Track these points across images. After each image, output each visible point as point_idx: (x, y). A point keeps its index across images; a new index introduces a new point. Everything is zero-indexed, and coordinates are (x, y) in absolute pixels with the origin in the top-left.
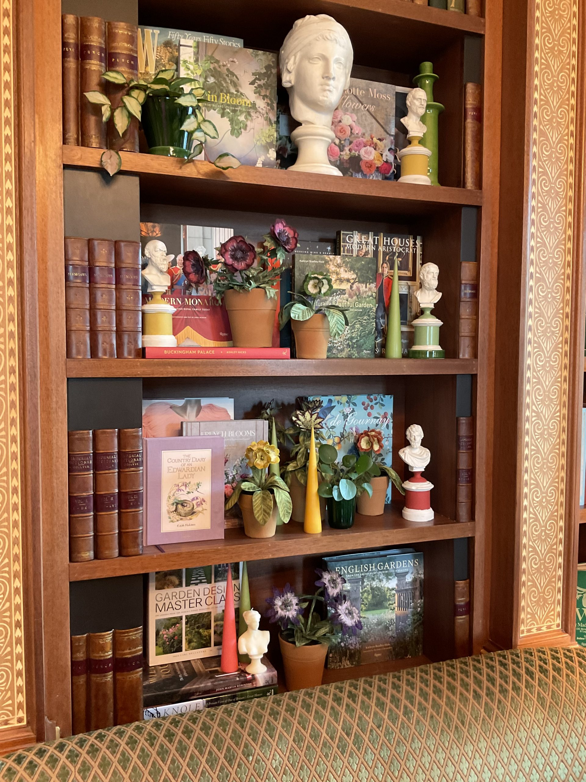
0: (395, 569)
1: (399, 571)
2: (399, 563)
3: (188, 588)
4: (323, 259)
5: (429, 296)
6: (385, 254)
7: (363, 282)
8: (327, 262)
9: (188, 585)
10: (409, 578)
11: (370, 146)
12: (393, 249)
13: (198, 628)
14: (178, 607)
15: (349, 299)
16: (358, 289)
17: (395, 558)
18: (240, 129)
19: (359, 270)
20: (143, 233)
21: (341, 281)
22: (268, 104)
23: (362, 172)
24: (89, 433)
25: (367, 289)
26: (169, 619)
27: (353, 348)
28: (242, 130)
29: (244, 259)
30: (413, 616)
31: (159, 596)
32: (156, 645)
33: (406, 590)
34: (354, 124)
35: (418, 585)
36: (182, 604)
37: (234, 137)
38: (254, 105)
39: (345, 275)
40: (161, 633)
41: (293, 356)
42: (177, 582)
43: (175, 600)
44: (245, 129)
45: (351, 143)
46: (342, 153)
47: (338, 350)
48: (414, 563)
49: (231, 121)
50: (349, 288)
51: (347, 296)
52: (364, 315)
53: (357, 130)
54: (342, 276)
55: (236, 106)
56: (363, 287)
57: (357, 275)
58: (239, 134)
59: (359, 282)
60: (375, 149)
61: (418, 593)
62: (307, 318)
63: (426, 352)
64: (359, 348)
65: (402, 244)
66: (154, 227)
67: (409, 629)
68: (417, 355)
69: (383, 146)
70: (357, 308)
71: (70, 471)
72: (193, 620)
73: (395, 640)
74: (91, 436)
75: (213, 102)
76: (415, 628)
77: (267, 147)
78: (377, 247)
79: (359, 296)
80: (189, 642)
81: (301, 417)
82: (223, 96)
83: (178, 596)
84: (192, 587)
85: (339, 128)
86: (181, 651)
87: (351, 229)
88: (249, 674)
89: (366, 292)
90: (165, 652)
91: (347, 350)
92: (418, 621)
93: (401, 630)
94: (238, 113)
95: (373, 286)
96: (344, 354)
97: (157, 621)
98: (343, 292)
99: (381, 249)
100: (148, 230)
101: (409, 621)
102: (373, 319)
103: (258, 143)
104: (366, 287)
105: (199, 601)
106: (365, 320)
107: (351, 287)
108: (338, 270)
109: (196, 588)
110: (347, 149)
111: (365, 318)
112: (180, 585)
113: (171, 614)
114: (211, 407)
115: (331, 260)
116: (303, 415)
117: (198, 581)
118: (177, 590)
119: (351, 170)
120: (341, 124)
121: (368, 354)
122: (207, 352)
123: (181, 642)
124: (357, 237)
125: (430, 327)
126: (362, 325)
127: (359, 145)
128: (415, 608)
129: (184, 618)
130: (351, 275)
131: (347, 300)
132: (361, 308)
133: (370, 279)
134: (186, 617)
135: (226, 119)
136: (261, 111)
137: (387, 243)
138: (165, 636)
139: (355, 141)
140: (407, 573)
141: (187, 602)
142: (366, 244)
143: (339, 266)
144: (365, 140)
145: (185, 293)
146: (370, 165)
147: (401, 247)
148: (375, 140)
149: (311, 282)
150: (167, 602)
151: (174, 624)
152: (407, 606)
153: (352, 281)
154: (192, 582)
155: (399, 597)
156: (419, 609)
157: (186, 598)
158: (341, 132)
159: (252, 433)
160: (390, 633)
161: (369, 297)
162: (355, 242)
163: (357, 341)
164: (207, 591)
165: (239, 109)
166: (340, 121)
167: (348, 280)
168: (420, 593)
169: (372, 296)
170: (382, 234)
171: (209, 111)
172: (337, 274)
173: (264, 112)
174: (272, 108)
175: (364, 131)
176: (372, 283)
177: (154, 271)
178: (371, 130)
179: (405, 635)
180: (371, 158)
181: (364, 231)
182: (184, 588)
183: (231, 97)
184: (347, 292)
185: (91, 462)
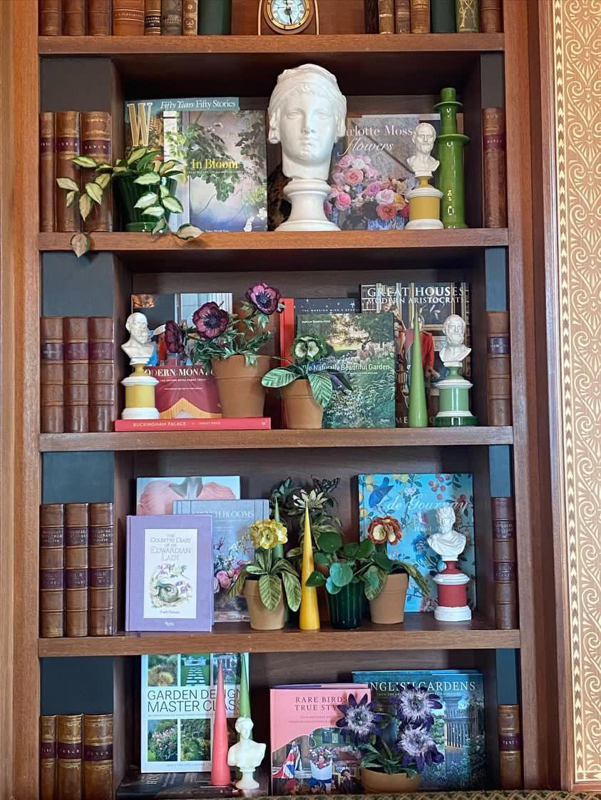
0: (443, 692)
1: (448, 695)
2: (448, 685)
3: (184, 688)
4: (329, 318)
5: (454, 353)
6: (418, 306)
7: (377, 342)
8: (333, 321)
9: (183, 684)
10: (463, 705)
11: (388, 188)
12: (427, 300)
13: (195, 735)
14: (173, 709)
15: (361, 361)
16: (372, 349)
17: (443, 677)
18: (227, 192)
19: (372, 327)
20: (136, 306)
21: (351, 341)
22: (257, 164)
23: (379, 217)
24: (60, 508)
25: (383, 349)
26: (163, 721)
27: (368, 416)
28: (229, 193)
29: (218, 325)
30: (469, 755)
31: (152, 694)
32: (149, 749)
33: (459, 720)
34: (367, 167)
35: (476, 715)
36: (177, 705)
37: (221, 201)
38: (241, 166)
39: (354, 334)
40: (153, 736)
41: (274, 426)
42: (171, 680)
43: (168, 700)
44: (233, 192)
45: (364, 188)
46: (353, 201)
47: (349, 419)
48: (469, 687)
49: (217, 185)
50: (361, 348)
51: (358, 357)
52: (380, 379)
53: (372, 173)
54: (352, 336)
55: (221, 170)
56: (377, 347)
57: (370, 333)
58: (226, 197)
59: (373, 341)
60: (395, 191)
61: (476, 726)
62: (284, 385)
63: (450, 418)
64: (375, 416)
65: (440, 293)
66: (147, 298)
67: (465, 772)
68: (441, 423)
69: (406, 186)
70: (373, 371)
71: (41, 544)
72: (189, 725)
73: (444, 783)
74: (62, 510)
75: (197, 170)
76: (473, 772)
77: (256, 208)
78: (407, 299)
79: (372, 356)
80: (186, 751)
81: (304, 496)
82: (209, 161)
83: (172, 696)
84: (188, 687)
85: (349, 174)
86: (176, 760)
87: (374, 282)
88: (236, 789)
89: (381, 352)
90: (158, 759)
91: (360, 419)
92: (477, 763)
93: (454, 771)
94: (225, 177)
95: (390, 345)
96: (357, 424)
97: (150, 722)
98: (353, 353)
99: (412, 301)
100: (141, 302)
101: (465, 761)
102: (391, 382)
103: (247, 204)
104: (381, 346)
105: (196, 704)
106: (382, 384)
107: (363, 348)
108: (347, 329)
109: (193, 689)
110: (360, 196)
111: (381, 381)
112: (175, 683)
113: (165, 715)
114: (213, 486)
115: (338, 319)
116: (308, 493)
117: (195, 681)
118: (172, 688)
119: (365, 218)
120: (351, 169)
121: (387, 423)
122: (178, 424)
123: (176, 750)
124: (380, 289)
125: (455, 390)
126: (377, 389)
127: (374, 190)
128: (472, 744)
129: (179, 722)
130: (363, 334)
131: (359, 363)
132: (376, 371)
133: (387, 337)
134: (182, 721)
135: (212, 184)
136: (249, 171)
137: (420, 293)
138: (158, 740)
139: (369, 186)
140: (460, 698)
141: (183, 704)
142: (393, 297)
143: (347, 325)
144: (380, 183)
145: (179, 364)
146: (389, 210)
147: (439, 297)
148: (394, 181)
149: (299, 345)
150: (160, 700)
151: (168, 728)
152: (459, 742)
153: (364, 341)
154: (188, 682)
155: (449, 729)
156: (478, 747)
157: (181, 699)
158: (351, 178)
159: (250, 514)
160: (438, 774)
161: (385, 357)
162: (379, 295)
163: (372, 409)
164: (205, 694)
165: (225, 172)
166: (351, 167)
167: (359, 340)
168: (480, 726)
169: (389, 356)
170: (413, 284)
171: (193, 178)
172: (346, 333)
173: (252, 172)
174: (261, 167)
175: (381, 174)
176: (389, 341)
177: (135, 344)
178: (389, 171)
179: (459, 779)
180: (391, 201)
181: (389, 283)
182: (179, 688)
183: (216, 162)
184: (358, 353)
185: (61, 536)
